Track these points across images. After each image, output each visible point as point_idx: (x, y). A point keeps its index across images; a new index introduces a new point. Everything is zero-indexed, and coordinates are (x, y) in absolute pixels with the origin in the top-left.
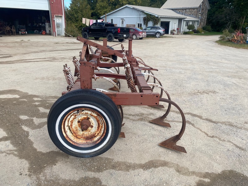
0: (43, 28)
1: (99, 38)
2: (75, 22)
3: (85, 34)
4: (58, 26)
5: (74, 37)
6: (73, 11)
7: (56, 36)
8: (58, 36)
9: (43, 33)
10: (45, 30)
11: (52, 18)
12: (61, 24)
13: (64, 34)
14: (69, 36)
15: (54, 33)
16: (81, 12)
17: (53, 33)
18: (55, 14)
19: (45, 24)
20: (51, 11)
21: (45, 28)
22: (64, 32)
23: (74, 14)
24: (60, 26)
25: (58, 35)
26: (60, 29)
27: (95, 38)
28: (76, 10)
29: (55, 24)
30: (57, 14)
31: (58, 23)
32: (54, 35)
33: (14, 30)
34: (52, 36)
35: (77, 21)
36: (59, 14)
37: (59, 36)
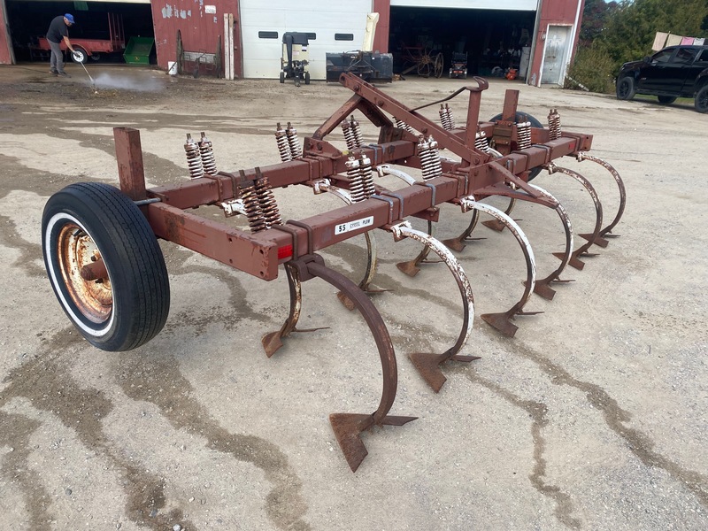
0: (514, 62)
1: (674, 99)
2: (637, 47)
3: (627, 84)
4: (553, 55)
5: (591, 90)
6: (639, 11)
7: (536, 86)
8: (544, 86)
9: (509, 74)
10: (518, 68)
11: (538, 31)
12: (564, 50)
13: (561, 82)
14: (577, 88)
15: (534, 76)
16: (669, 12)
17: (532, 75)
18: (550, 20)
19: (521, 50)
20: (541, 12)
21: (519, 62)
22: (565, 74)
23: (643, 20)
24: (558, 57)
25: (545, 82)
26: (556, 65)
27: (659, 98)
28: (652, 9)
29: (542, 51)
30: (558, 21)
31: (553, 47)
32: (533, 82)
33: (439, 65)
34: (526, 85)
35: (645, 43)
36: (561, 21)
37: (547, 86)
